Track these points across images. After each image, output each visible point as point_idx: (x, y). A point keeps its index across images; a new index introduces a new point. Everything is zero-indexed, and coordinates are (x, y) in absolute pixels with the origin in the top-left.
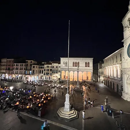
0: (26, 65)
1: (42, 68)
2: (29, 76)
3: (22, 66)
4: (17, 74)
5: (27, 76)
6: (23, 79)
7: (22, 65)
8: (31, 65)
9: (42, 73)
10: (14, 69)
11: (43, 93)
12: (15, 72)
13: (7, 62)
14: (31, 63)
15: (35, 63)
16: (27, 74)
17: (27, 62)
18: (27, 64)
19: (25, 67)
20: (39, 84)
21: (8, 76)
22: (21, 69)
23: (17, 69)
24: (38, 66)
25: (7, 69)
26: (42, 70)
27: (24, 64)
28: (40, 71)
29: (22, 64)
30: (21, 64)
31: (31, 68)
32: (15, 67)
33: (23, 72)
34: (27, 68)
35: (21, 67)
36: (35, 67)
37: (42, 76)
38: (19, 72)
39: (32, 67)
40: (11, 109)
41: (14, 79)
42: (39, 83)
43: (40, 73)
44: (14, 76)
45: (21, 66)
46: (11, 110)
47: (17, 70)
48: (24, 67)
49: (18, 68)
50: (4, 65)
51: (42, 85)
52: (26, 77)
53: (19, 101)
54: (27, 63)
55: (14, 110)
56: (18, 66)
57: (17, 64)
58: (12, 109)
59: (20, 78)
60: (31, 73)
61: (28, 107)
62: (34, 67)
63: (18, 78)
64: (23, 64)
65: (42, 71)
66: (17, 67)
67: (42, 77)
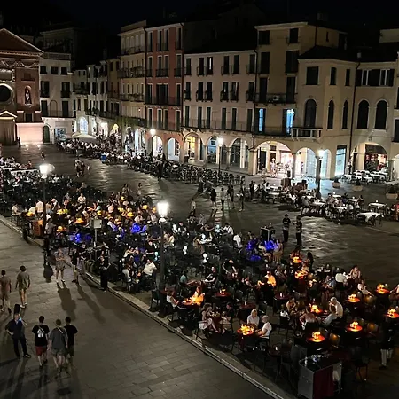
0: (258, 60)
1: (375, 79)
2: (280, 146)
3: (236, 71)
4: (208, 127)
5: (265, 146)
6: (242, 165)
7: (231, 62)
8: (291, 63)
9: (380, 124)
10: (189, 98)
11: (355, 273)
12: (194, 115)
13: (149, 49)
14: (294, 48)
15: (322, 42)
16: (268, 134)
17: (265, 37)
18: (266, 56)
19: (252, 78)
20: (342, 208)
21: (160, 141)
22: (229, 94)
23: (205, 94)
24: (342, 66)
25: (154, 93)
26: (374, 95)
27: (245, 56)
28: (364, 107)
29: (231, 54)
30: (226, 59)
31: (291, 82)
32: (193, 81)
33: (242, 118)
34: (263, 82)
35: (230, 79)
36: (324, 77)
37: (380, 150)
38: (216, 117)
39: (302, 77)
40: (166, 321)
41: (191, 162)
42: (344, 199)
43: (363, 124)
44: (191, 143)
45: (226, 72)
46: (165, 326)
47: (204, 105)
48: (244, 80)
49: (210, 85)
50: (135, 72)
51: (369, 215)
52: (263, 154)
53: (204, 288)
54: (263, 49)
55: (178, 330)
56: (210, 72)
57: (205, 55)
58: (170, 323)
59: (223, 156)
60: (290, 123)
61: (245, 330)
62: (312, 77)
63: (211, 159)
64: (237, 58)
65: (382, 108)
66: (206, 80)
67: (381, 159)
